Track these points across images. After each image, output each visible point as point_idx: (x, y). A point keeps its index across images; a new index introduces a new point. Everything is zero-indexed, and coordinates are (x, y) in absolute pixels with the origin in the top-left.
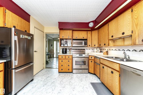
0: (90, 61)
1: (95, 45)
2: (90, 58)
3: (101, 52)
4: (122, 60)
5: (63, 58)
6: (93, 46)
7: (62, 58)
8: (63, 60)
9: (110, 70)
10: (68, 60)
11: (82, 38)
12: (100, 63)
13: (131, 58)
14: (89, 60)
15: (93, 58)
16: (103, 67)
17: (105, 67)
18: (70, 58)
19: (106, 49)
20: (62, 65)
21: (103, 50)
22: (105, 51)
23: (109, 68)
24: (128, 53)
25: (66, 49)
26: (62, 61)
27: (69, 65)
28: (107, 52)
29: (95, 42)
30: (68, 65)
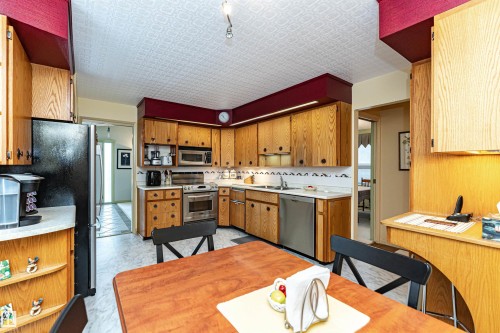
0: (221, 200)
1: (228, 163)
2: (221, 193)
3: (239, 178)
4: (279, 188)
5: (158, 198)
6: (224, 164)
7: (155, 198)
8: (158, 204)
9: (265, 206)
10: (171, 202)
11: (201, 146)
12: (246, 199)
13: (289, 186)
14: (218, 196)
15: (227, 193)
16: (253, 206)
17: (256, 204)
18: (176, 196)
19: (250, 171)
20: (155, 218)
21: (242, 175)
22: (247, 176)
23: (262, 205)
24: (285, 178)
25: (159, 174)
26: (155, 206)
27: (173, 216)
28: (252, 178)
29: (228, 156)
30: (170, 214)
